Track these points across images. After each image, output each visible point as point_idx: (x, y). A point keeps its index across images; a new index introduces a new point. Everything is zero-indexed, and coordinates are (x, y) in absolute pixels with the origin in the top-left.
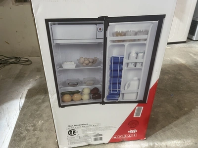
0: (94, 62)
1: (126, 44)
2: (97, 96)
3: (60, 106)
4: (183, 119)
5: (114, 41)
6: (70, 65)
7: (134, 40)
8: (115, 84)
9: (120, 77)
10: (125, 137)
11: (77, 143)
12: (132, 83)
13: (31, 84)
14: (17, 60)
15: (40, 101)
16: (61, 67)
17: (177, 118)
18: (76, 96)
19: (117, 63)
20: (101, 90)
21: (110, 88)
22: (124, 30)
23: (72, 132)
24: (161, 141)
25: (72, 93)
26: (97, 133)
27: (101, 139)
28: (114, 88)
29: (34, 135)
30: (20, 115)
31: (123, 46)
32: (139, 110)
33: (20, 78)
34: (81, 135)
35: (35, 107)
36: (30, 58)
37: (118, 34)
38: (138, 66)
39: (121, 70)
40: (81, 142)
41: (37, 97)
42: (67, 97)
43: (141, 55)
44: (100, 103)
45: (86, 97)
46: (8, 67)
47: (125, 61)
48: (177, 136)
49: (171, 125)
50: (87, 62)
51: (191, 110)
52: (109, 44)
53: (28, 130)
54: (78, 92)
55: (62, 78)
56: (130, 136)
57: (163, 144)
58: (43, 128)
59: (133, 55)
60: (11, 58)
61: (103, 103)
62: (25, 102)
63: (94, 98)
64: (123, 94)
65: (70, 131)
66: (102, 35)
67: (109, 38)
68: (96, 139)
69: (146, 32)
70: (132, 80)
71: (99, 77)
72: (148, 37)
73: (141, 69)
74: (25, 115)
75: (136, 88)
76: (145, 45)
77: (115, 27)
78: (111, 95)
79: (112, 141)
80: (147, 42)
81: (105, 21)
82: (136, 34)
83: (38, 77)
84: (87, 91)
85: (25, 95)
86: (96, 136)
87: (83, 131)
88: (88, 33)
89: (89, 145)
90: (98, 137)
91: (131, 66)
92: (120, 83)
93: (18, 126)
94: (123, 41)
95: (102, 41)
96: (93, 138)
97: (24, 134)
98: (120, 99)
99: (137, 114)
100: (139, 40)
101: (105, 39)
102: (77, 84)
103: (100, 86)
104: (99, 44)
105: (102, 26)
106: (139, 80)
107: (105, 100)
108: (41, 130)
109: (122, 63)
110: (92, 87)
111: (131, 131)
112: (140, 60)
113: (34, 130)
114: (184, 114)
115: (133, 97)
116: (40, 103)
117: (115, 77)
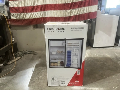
0: (62, 52)
1: (72, 47)
2: (63, 65)
3: (50, 67)
4: (102, 80)
5: (68, 46)
6: (54, 53)
7: (75, 46)
8: (69, 60)
9: (71, 58)
10: (74, 84)
11: (55, 84)
12: (75, 60)
13: (37, 62)
14: (31, 52)
15: (41, 69)
16: (51, 53)
17: (99, 80)
18: (55, 64)
19: (69, 53)
20: (64, 62)
21: (67, 62)
22: (71, 43)
23: (53, 79)
24: (90, 87)
25: (54, 63)
26: (63, 80)
27: (64, 83)
28: (69, 62)
29: (38, 81)
30: (33, 74)
31: (71, 47)
32: (79, 71)
33: (32, 60)
34: (57, 81)
35: (39, 71)
36: (36, 52)
37: (69, 44)
38: (77, 54)
39: (71, 55)
40: (56, 84)
41: (39, 68)
42: (52, 64)
43: (77, 50)
44: (64, 67)
45: (59, 64)
46: (27, 55)
47: (72, 52)
48: (97, 86)
49: (96, 82)
50: (59, 52)
51: (107, 77)
52: (66, 46)
53: (36, 79)
54: (56, 62)
55: (51, 57)
56: (76, 84)
57: (90, 88)
58: (42, 79)
59: (75, 50)
60: (29, 51)
61: (65, 67)
62: (35, 69)
63: (62, 65)
64: (72, 64)
65: (52, 78)
66: (64, 44)
67: (66, 45)
68: (62, 83)
69: (78, 43)
70: (75, 59)
71: (63, 57)
72: (79, 45)
73: (78, 55)
74: (35, 74)
75: (77, 62)
76: (78, 47)
77: (68, 42)
78: (68, 65)
79: (69, 85)
80: (79, 46)
81: (65, 40)
82: (75, 44)
83: (40, 60)
84: (59, 62)
85: (34, 67)
86: (62, 82)
87: (57, 79)
88: (60, 43)
89: (59, 86)
90: (63, 82)
91: (74, 54)
92: (71, 60)
93: (32, 77)
94: (71, 46)
95: (64, 45)
96: (61, 83)
97: (34, 80)
98: (71, 67)
99: (78, 73)
100: (76, 46)
101: (65, 45)
102: (56, 60)
103: (64, 61)
104: (63, 46)
105: (64, 41)
106: (78, 59)
107: (66, 66)
108: (41, 80)
109: (71, 53)
110: (61, 61)
111: (76, 81)
112: (77, 52)
113: (39, 79)
114: (103, 79)
115: (76, 66)
116: (41, 70)
117: (69, 58)
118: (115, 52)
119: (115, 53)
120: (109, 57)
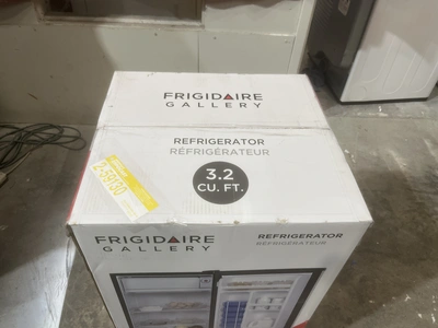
0: (195, 305)
1: (253, 291)
5: (231, 290)
7: (268, 288)
16: (138, 310)
19: (235, 306)
31: (248, 293)
37: (237, 285)
39: (242, 312)
43: (278, 300)
50: (182, 306)
52: (221, 292)
53: (84, 325)
59: (264, 300)
67: (221, 288)
69: (289, 283)
74: (77, 288)
76: (286, 292)
77: (232, 279)
80: (290, 290)
82: (270, 284)
91: (261, 309)
93: (67, 313)
94: (248, 290)
95: (209, 290)
100: (274, 288)
101: (214, 288)
105: (209, 278)
106: (274, 320)
112: (276, 304)
113: (96, 325)
117: (230, 317)
118: (428, 136)
119: (428, 143)
120: (400, 173)
